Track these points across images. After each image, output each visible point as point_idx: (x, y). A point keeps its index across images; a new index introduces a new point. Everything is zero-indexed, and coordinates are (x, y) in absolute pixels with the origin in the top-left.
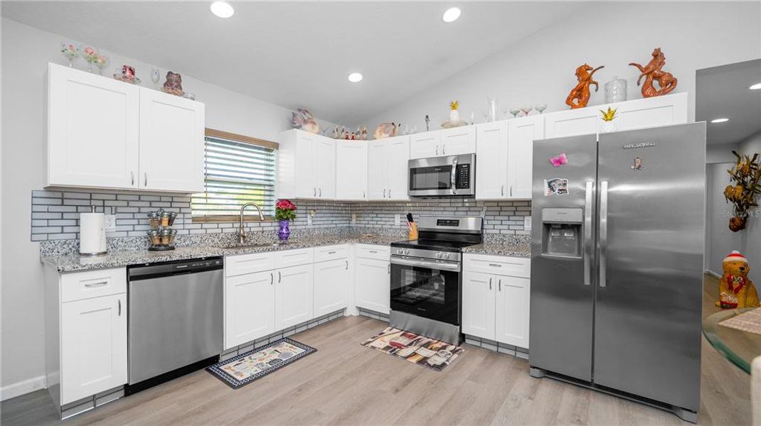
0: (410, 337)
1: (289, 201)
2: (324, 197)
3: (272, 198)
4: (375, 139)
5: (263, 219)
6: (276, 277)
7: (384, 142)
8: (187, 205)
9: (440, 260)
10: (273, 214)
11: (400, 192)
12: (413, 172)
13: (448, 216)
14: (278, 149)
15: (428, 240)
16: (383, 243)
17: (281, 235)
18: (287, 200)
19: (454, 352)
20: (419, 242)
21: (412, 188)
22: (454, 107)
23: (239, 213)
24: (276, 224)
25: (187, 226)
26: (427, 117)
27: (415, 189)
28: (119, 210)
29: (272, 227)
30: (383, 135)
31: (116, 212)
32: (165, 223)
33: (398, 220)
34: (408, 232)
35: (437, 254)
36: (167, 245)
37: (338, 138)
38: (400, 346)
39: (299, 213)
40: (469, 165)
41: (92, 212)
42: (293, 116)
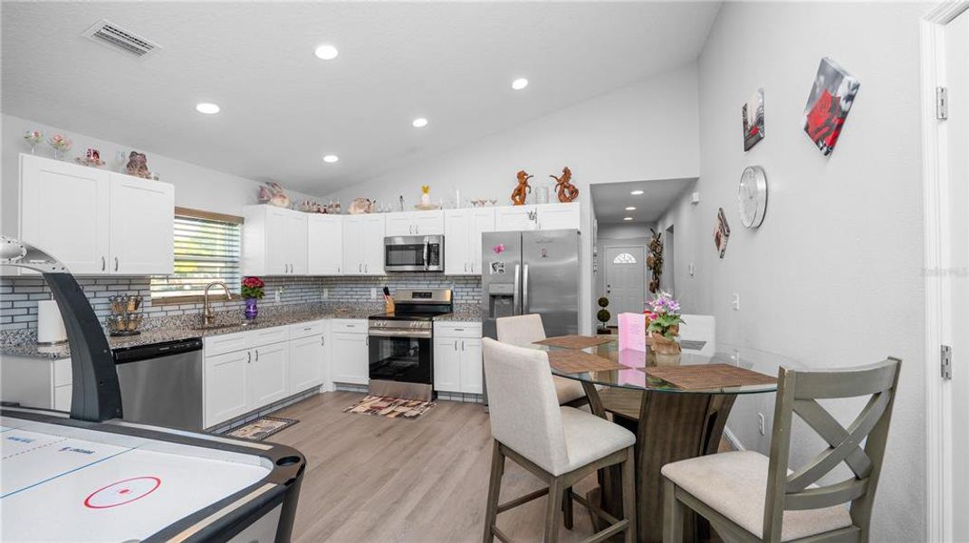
0: (388, 401)
1: (256, 278)
2: (296, 273)
3: (237, 275)
4: (349, 213)
5: (230, 298)
6: (253, 356)
7: (358, 218)
8: (144, 287)
9: (415, 329)
10: (238, 292)
11: (377, 267)
12: (390, 248)
13: (423, 288)
14: (243, 223)
15: (405, 311)
16: (361, 317)
17: (247, 314)
18: (255, 278)
19: (427, 406)
20: (396, 314)
21: (387, 264)
22: (425, 190)
24: (244, 303)
26: (401, 197)
27: (391, 265)
29: (238, 306)
30: (358, 210)
31: (95, 297)
32: (131, 307)
33: (375, 293)
34: (385, 305)
35: (413, 324)
36: (132, 330)
37: (308, 211)
38: (380, 408)
39: (266, 290)
40: (438, 245)
41: (50, 299)
42: (262, 189)
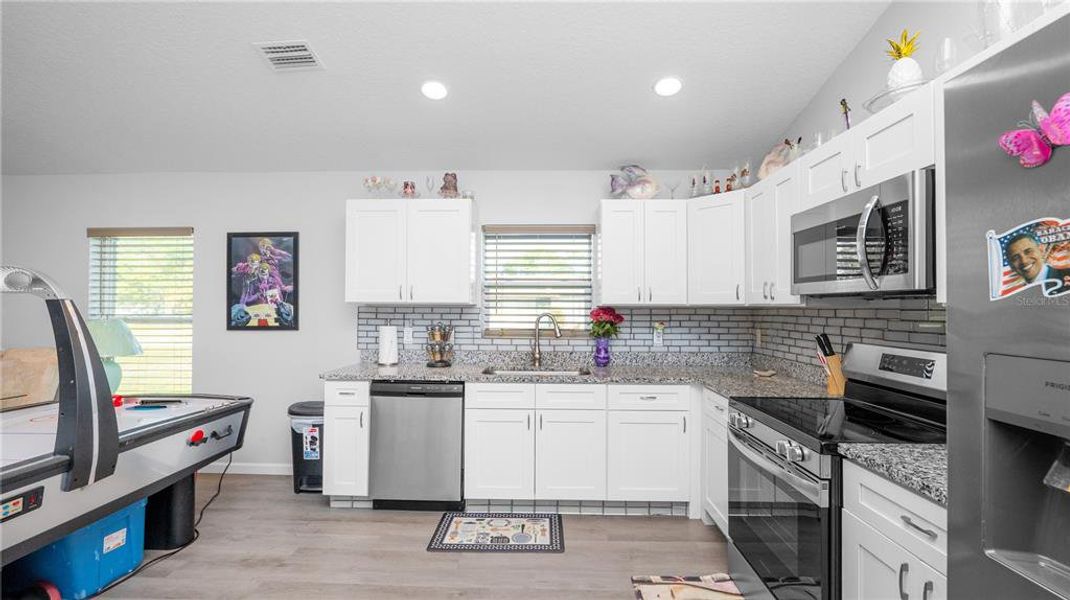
1: (613, 309)
3: (589, 305)
4: (757, 181)
5: (559, 335)
6: (536, 421)
7: (769, 183)
10: (586, 327)
11: (782, 286)
14: (596, 232)
17: (597, 359)
21: (797, 277)
23: (533, 326)
24: (593, 343)
25: (476, 341)
26: (844, 102)
28: (416, 323)
29: (585, 347)
30: (772, 168)
31: (413, 325)
39: (636, 327)
42: (613, 179)
